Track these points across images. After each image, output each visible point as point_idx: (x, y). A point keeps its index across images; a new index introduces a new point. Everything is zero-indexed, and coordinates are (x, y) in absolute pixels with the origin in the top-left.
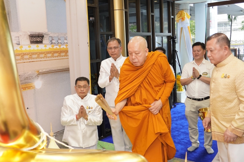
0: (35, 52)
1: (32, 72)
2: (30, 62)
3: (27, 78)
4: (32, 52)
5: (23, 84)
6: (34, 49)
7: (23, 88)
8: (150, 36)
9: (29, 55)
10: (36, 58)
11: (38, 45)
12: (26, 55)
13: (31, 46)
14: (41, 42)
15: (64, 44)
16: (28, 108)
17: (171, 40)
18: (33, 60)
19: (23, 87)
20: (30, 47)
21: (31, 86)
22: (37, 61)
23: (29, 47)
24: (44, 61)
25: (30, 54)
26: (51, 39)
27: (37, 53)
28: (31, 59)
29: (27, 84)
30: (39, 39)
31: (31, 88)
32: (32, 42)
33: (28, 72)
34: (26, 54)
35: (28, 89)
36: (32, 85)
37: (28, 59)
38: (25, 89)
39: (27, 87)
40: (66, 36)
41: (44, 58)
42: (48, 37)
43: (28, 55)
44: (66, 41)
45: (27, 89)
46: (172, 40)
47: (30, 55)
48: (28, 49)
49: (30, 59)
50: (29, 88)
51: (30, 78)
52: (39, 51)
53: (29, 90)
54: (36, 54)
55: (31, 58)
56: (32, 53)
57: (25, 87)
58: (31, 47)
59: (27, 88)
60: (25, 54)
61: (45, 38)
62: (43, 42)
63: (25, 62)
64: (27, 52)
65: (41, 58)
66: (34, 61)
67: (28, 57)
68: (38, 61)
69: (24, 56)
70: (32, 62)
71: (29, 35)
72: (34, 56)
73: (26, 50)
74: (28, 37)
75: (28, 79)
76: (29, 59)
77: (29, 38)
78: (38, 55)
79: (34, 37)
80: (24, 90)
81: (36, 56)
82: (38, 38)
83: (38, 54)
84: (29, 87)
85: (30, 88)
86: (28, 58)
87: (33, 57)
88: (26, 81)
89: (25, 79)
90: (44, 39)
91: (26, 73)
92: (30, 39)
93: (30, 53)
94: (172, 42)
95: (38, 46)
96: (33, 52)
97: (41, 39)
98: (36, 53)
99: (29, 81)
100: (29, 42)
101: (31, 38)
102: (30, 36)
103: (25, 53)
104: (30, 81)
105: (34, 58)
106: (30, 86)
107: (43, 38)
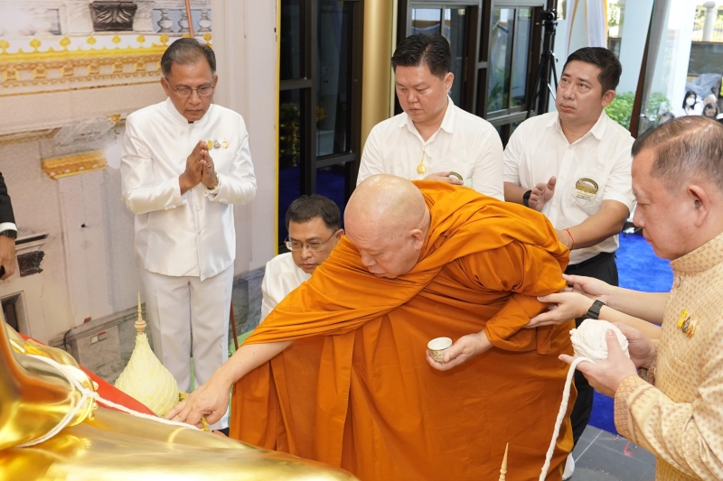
0: (109, 56)
1: (97, 119)
2: (92, 88)
3: (81, 137)
4: (98, 56)
5: (70, 153)
6: (105, 49)
7: (71, 166)
8: (476, 7)
9: (89, 67)
10: (111, 76)
11: (119, 36)
12: (79, 66)
13: (95, 37)
14: (127, 26)
15: (200, 33)
16: (83, 226)
17: (541, 22)
18: (101, 82)
19: (71, 163)
20: (92, 41)
21: (96, 162)
22: (113, 85)
23: (89, 41)
24: (136, 84)
25: (93, 64)
26: (160, 18)
27: (116, 60)
28: (95, 78)
29: (81, 154)
30: (120, 18)
31: (95, 166)
32: (100, 27)
33: (85, 120)
34: (82, 62)
35: (86, 169)
36: (97, 158)
37: (86, 77)
38: (77, 170)
39: (82, 163)
40: (208, 7)
41: (135, 75)
42: (151, 10)
43: (87, 65)
44: (205, 24)
45: (82, 168)
46: (544, 21)
47: (93, 68)
48: (87, 47)
49: (93, 79)
50: (88, 166)
51: (92, 135)
52: (120, 55)
53: (87, 171)
54: (110, 64)
55: (97, 76)
56: (98, 60)
57: (76, 165)
58: (94, 41)
59: (82, 166)
60: (75, 63)
61: (140, 12)
62: (135, 26)
63: (75, 89)
64: (83, 57)
65: (127, 75)
66: (104, 86)
67: (85, 71)
68: (118, 85)
69: (75, 69)
70: (99, 87)
71: (91, 5)
72: (104, 70)
73: (79, 50)
74: (88, 10)
75: (85, 139)
76: (88, 79)
77: (92, 13)
78: (117, 66)
79: (106, 9)
80: (72, 172)
81: (113, 69)
82: (118, 13)
83: (117, 63)
84: (89, 162)
85: (90, 168)
86: (87, 74)
87: (101, 73)
88: (81, 145)
89: (76, 140)
90: (136, 15)
91: (79, 122)
92: (95, 17)
93: (91, 61)
94: (543, 28)
95: (119, 40)
96: (102, 57)
97: (129, 17)
98: (110, 62)
99: (90, 145)
100: (91, 25)
101: (97, 13)
102: (95, 8)
103: (78, 62)
104: (92, 147)
105: (104, 77)
106: (92, 160)
107: (133, 14)
